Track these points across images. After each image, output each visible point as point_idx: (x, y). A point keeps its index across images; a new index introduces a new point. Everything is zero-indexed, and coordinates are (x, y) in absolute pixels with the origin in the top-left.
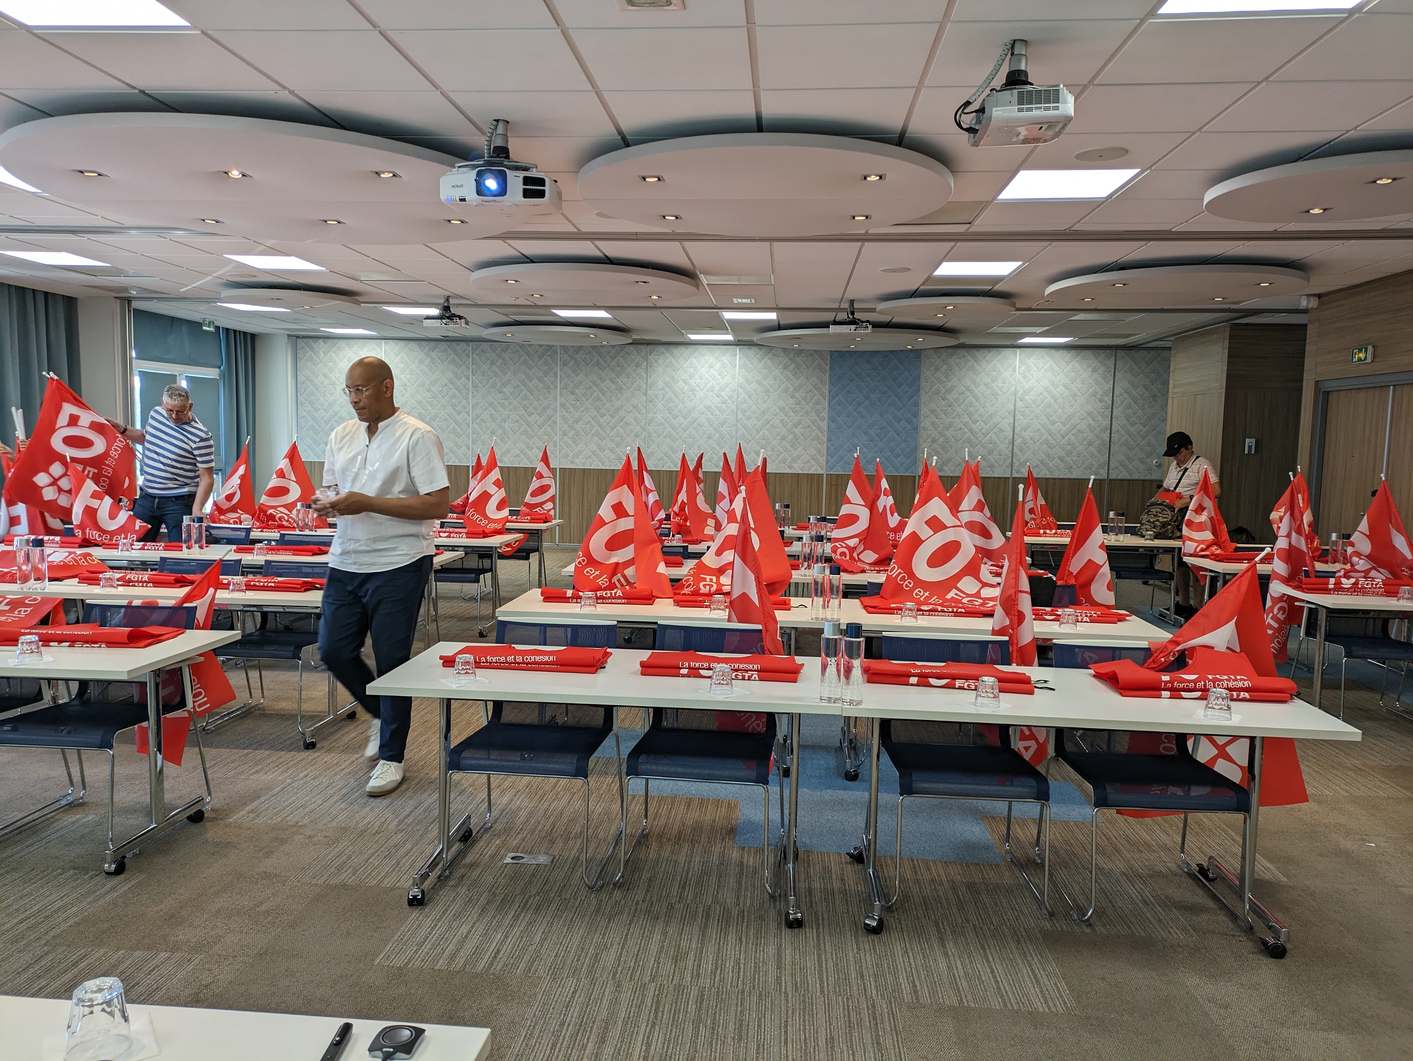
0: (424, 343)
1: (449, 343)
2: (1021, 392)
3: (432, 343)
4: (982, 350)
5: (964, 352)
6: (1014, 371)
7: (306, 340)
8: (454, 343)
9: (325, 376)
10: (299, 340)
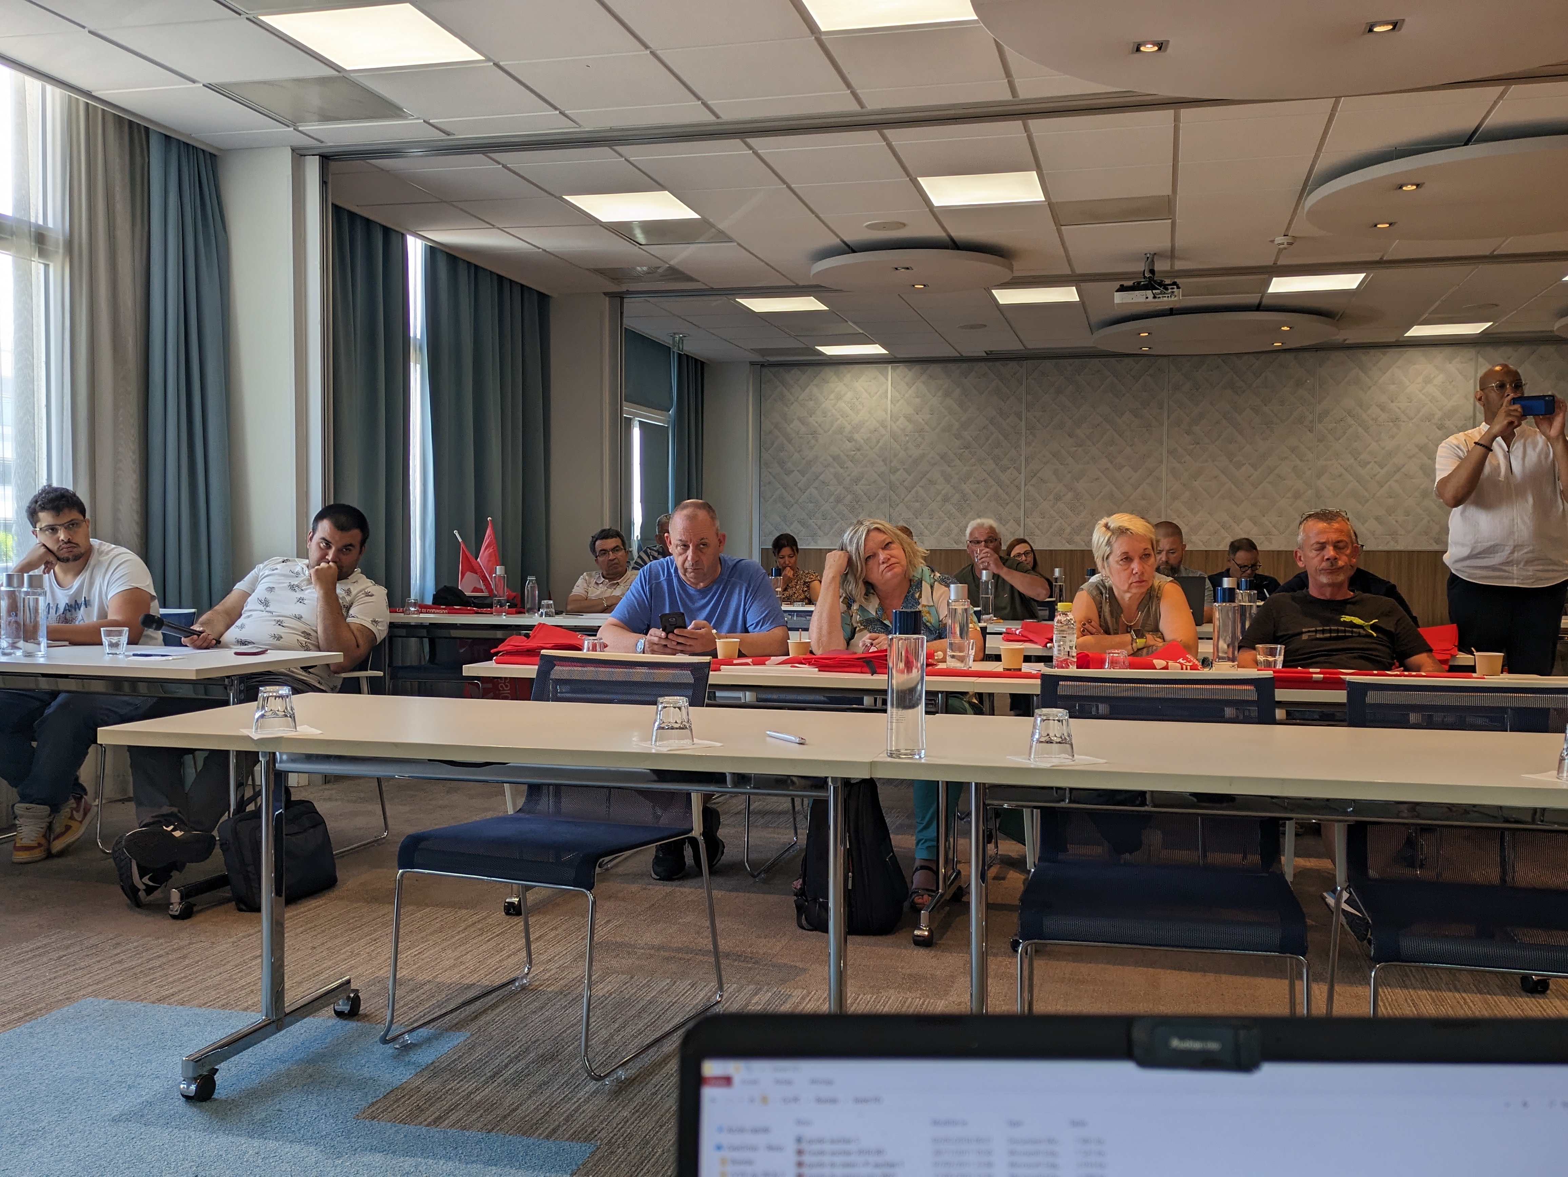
0: (951, 366)
1: (990, 364)
3: (965, 366)
7: (773, 369)
8: (998, 364)
9: (802, 421)
10: (765, 370)
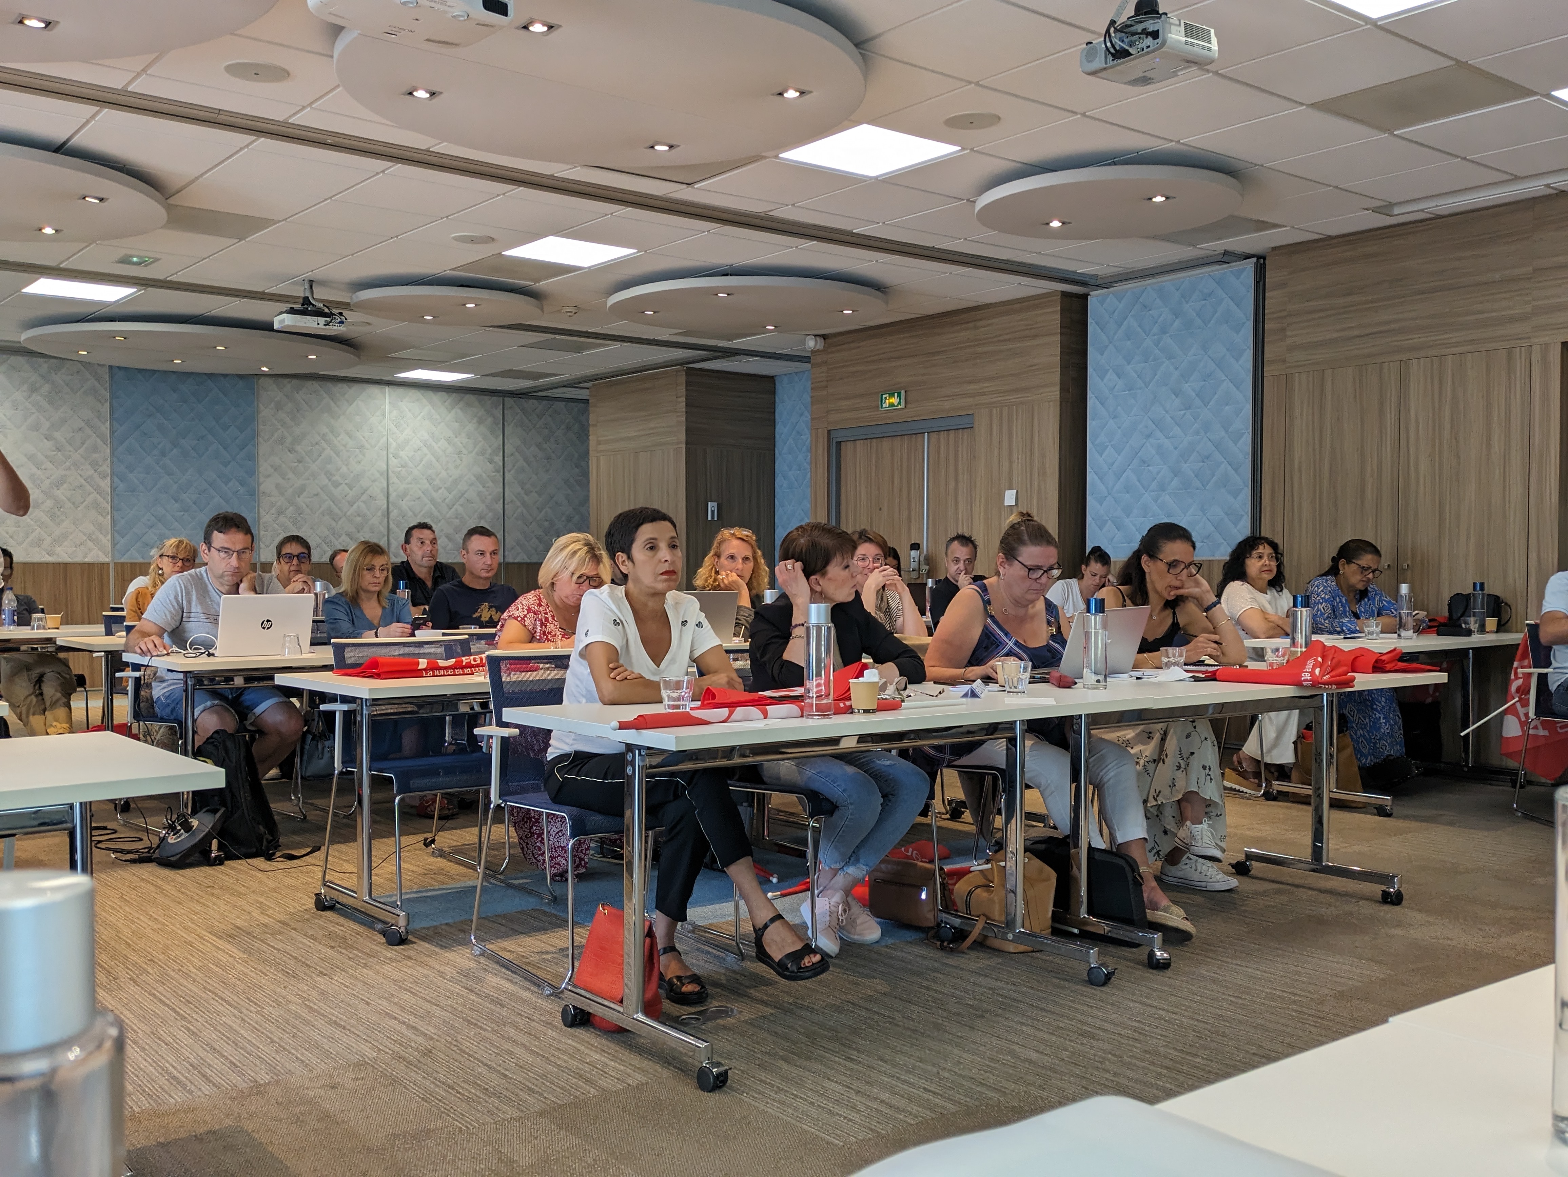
2: (394, 444)
4: (340, 385)
5: (314, 385)
6: (384, 415)
